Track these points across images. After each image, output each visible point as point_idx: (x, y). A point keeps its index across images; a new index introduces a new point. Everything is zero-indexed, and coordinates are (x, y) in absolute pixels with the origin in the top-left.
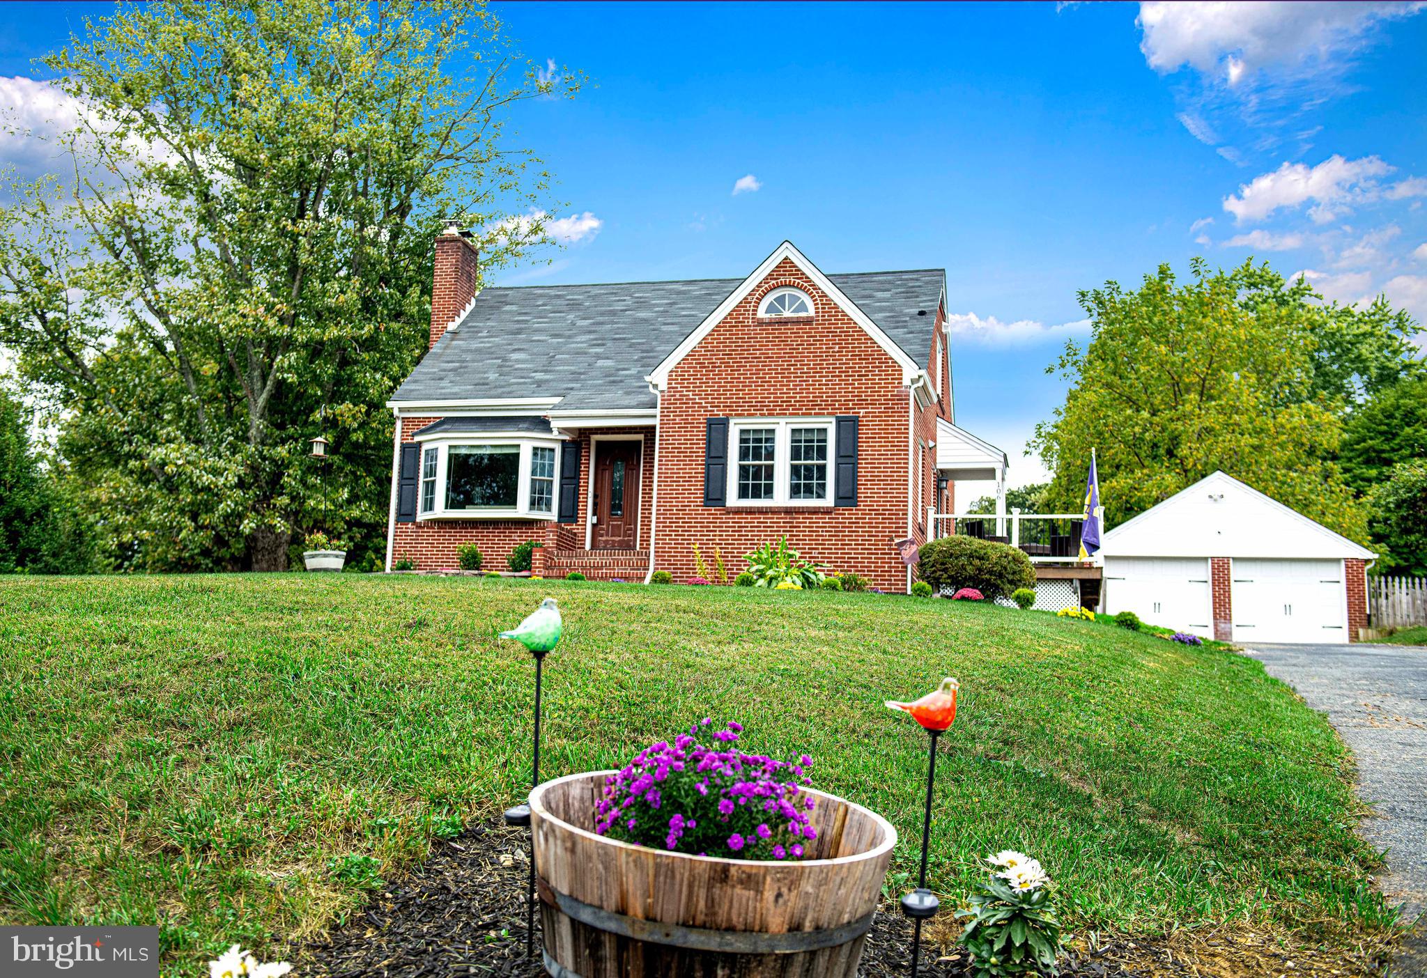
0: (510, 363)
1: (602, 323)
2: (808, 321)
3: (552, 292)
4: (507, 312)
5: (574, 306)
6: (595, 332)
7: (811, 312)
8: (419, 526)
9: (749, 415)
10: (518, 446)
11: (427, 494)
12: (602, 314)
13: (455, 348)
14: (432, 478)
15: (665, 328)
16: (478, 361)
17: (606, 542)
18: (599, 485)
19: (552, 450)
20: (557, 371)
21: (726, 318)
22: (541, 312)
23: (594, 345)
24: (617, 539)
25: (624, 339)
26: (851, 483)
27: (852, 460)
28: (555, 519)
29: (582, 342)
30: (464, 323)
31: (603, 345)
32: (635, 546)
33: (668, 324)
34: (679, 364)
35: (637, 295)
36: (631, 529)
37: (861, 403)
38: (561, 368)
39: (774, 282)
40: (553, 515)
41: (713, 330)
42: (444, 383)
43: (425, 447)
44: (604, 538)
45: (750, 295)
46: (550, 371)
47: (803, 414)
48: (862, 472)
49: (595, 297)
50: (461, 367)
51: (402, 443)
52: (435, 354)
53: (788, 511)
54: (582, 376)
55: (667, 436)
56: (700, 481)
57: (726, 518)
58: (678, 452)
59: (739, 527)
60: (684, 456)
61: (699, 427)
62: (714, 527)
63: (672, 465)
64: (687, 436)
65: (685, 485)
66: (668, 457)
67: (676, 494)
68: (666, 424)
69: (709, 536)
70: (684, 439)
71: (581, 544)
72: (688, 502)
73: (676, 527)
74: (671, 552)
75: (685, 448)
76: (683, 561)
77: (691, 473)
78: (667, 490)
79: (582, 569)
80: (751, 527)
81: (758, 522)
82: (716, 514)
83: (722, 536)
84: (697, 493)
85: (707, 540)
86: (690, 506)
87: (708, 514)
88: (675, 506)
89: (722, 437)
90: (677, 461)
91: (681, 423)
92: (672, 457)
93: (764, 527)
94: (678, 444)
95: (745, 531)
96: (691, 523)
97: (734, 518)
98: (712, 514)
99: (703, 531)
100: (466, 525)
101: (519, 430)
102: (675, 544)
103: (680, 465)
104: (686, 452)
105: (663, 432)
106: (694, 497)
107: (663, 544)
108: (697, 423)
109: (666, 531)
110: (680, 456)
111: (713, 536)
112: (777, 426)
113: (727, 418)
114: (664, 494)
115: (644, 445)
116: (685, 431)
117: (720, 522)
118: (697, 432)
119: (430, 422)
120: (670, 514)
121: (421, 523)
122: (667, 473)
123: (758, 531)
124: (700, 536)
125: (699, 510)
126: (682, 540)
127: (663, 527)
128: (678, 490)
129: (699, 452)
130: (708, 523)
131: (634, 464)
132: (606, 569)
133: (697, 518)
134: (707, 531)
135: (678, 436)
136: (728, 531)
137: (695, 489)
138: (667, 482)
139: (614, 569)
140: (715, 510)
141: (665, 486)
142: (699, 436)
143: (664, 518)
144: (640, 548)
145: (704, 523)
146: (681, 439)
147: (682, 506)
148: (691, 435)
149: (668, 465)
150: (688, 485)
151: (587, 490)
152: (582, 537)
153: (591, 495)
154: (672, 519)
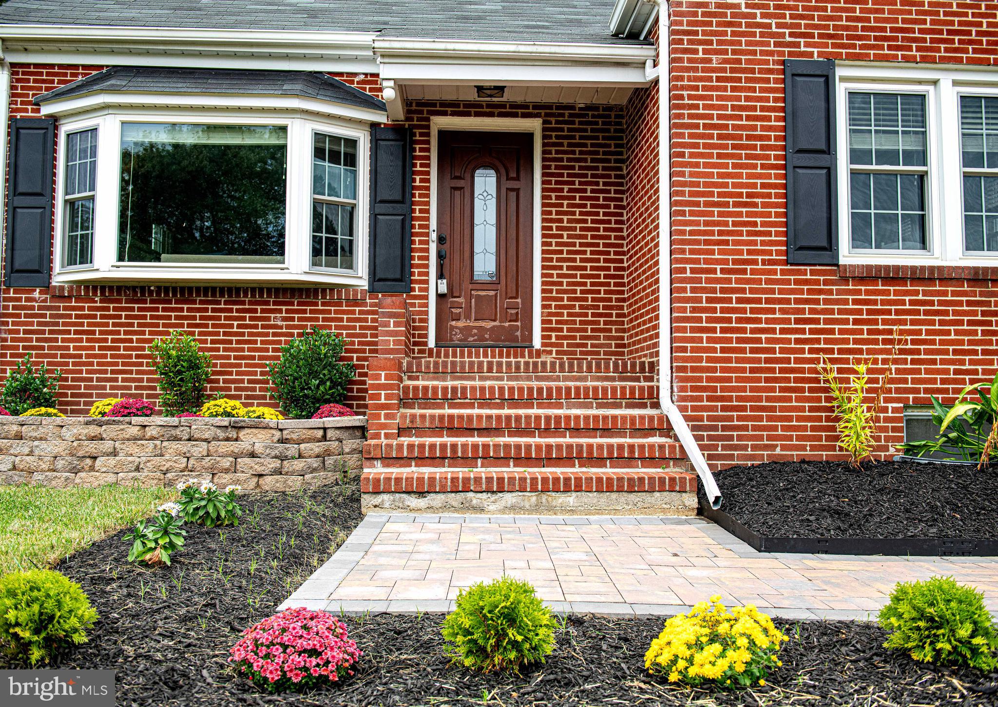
8: (60, 296)
9: (877, 57)
10: (284, 129)
11: (73, 227)
14: (86, 195)
17: (468, 329)
18: (447, 219)
19: (352, 143)
24: (489, 325)
28: (363, 284)
32: (531, 340)
36: (516, 307)
40: (358, 277)
43: (66, 128)
44: (460, 324)
51: (9, 118)
55: (690, 97)
56: (776, 205)
57: (839, 292)
58: (720, 137)
59: (869, 312)
60: (734, 147)
61: (768, 81)
62: (812, 311)
63: (706, 165)
64: (739, 99)
65: (740, 214)
66: (696, 146)
67: (720, 233)
68: (688, 69)
69: (803, 331)
70: (734, 108)
71: (420, 336)
72: (749, 252)
73: (723, 310)
74: (714, 370)
75: (735, 127)
76: (744, 389)
77: (754, 186)
78: (698, 223)
79: (481, 406)
80: (897, 312)
81: (912, 303)
82: (817, 282)
83: (832, 331)
84: (769, 234)
85: (797, 341)
86: (755, 262)
87: (797, 282)
88: (718, 262)
89: (823, 104)
90: (719, 156)
91: (724, 70)
92: (705, 146)
93: (926, 313)
94: (720, 117)
95: (885, 322)
96: (759, 301)
97: (859, 292)
98: (806, 282)
99: (788, 321)
100: (167, 294)
101: (285, 95)
102: (723, 350)
103: (726, 166)
104: (740, 137)
105: (683, 88)
106: (763, 243)
107: (693, 350)
108: (761, 71)
109: (700, 320)
110: (726, 147)
111: (812, 331)
112: (931, 88)
113: (830, 63)
114: (691, 233)
115: (544, 145)
116: (733, 89)
117: (826, 302)
118: (762, 90)
119: (76, 75)
120: (708, 280)
121: (62, 288)
122: (698, 184)
123: (913, 322)
124: (782, 331)
125: (775, 272)
126: (739, 340)
127: (694, 310)
128: (726, 224)
129: (768, 138)
130: (797, 301)
131: (517, 178)
132: (540, 406)
133: (773, 291)
134: (797, 321)
135: (719, 98)
136: (847, 321)
137: (764, 224)
138: (698, 204)
139: (559, 406)
140: (812, 273)
141: (692, 213)
142: (767, 99)
143: (693, 290)
144: (543, 345)
145: (788, 301)
146: (725, 108)
147: (735, 262)
148: (747, 99)
149: (697, 165)
150: (748, 214)
151: (427, 227)
152: (421, 321)
153: (434, 236)
154: (714, 291)
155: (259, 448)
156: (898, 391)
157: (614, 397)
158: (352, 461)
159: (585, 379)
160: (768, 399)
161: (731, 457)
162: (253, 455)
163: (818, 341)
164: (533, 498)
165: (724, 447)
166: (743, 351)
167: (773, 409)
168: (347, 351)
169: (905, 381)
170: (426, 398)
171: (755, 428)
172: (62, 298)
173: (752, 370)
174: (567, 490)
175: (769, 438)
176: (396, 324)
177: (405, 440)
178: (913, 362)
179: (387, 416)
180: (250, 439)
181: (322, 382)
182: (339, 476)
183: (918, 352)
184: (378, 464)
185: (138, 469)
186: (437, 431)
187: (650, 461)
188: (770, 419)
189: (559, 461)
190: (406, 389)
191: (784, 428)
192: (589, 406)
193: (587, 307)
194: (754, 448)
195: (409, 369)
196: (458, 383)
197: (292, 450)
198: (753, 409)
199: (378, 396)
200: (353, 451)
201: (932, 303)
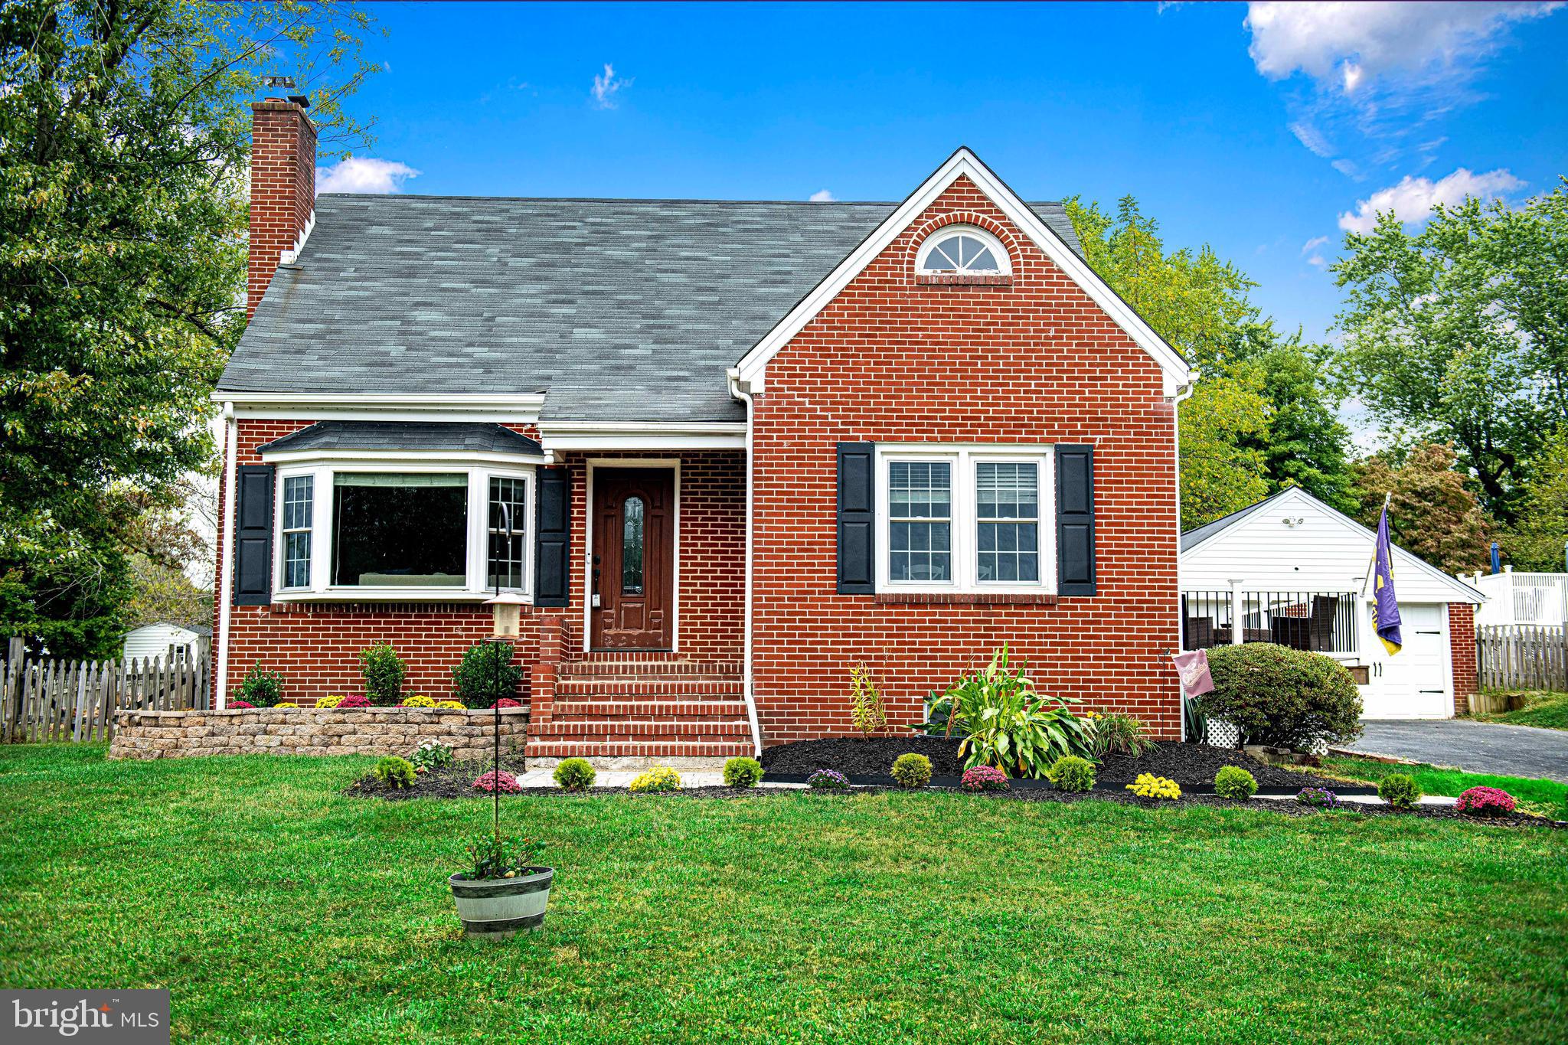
0: (419, 329)
1: (552, 265)
2: (1002, 285)
3: (444, 207)
4: (375, 237)
5: (492, 233)
6: (547, 278)
7: (1004, 267)
8: (278, 612)
9: (908, 439)
10: (466, 475)
11: (291, 556)
12: (546, 248)
13: (306, 297)
14: (303, 529)
15: (665, 278)
16: (358, 323)
17: (618, 637)
18: (601, 543)
19: (521, 483)
20: (511, 345)
21: (862, 274)
22: (437, 239)
23: (555, 302)
24: (636, 632)
25: (601, 293)
26: (1085, 558)
27: (1085, 519)
28: (530, 599)
29: (532, 296)
30: (304, 252)
31: (571, 302)
32: (670, 644)
33: (666, 271)
34: (785, 348)
35: (591, 220)
36: (659, 616)
37: (1097, 423)
38: (515, 340)
39: (943, 215)
40: (526, 594)
41: (841, 294)
42: (310, 360)
43: (282, 474)
44: (612, 632)
45: (902, 235)
46: (497, 345)
47: (1001, 440)
48: (1102, 538)
49: (522, 220)
50: (331, 332)
51: (238, 465)
52: (272, 304)
53: (982, 602)
54: (558, 356)
55: (767, 472)
56: (829, 550)
57: (876, 614)
58: (788, 501)
59: (898, 628)
60: (799, 508)
61: (825, 458)
62: (855, 628)
63: (778, 522)
64: (803, 472)
65: (802, 557)
66: (771, 507)
67: (788, 571)
68: (765, 451)
69: (848, 643)
70: (799, 479)
71: (577, 643)
72: (809, 585)
73: (789, 628)
74: (782, 672)
75: (800, 493)
76: (804, 686)
77: (813, 536)
78: (771, 564)
79: (615, 699)
80: (920, 629)
81: (931, 621)
82: (859, 607)
83: (870, 643)
84: (824, 571)
85: (844, 650)
86: (813, 592)
87: (844, 607)
88: (786, 592)
89: (865, 475)
90: (788, 515)
91: (792, 451)
92: (778, 507)
93: (942, 629)
94: (788, 486)
95: (910, 636)
96: (816, 621)
97: (891, 614)
98: (851, 607)
99: (837, 636)
100: (367, 610)
101: (467, 449)
102: (789, 657)
103: (792, 522)
104: (803, 501)
105: (761, 465)
106: (819, 578)
107: (767, 657)
108: (820, 451)
109: (772, 635)
110: (792, 508)
111: (855, 643)
112: (954, 458)
113: (872, 446)
114: (767, 571)
115: (682, 481)
116: (799, 465)
117: (866, 621)
118: (820, 465)
119: (291, 428)
120: (779, 606)
121: (281, 606)
122: (771, 536)
123: (931, 636)
124: (833, 643)
125: (827, 600)
126: (801, 650)
127: (767, 628)
128: (792, 564)
129: (824, 501)
130: (844, 621)
131: (661, 508)
132: (659, 699)
133: (826, 614)
134: (844, 635)
135: (788, 472)
136: (881, 636)
137: (820, 564)
138: (771, 550)
139: (673, 699)
140: (856, 600)
141: (767, 557)
142: (824, 472)
143: (767, 613)
144: (680, 649)
145: (837, 621)
146: (792, 479)
147: (798, 592)
148: (809, 472)
149: (771, 522)
150: (809, 557)
151: (583, 551)
152: (578, 630)
153: (589, 559)
154: (783, 614)
155: (454, 729)
156: (919, 686)
157: (714, 691)
158: (519, 739)
159: (697, 678)
160: (822, 693)
161: (794, 735)
162: (449, 734)
163: (859, 650)
164: (642, 760)
165: (789, 728)
166: (804, 657)
167: (825, 700)
168: (517, 656)
169: (925, 679)
170: (574, 693)
171: (811, 714)
172: (280, 614)
173: (810, 672)
174: (665, 755)
175: (823, 721)
176: (554, 638)
177: (557, 723)
178: (931, 665)
179: (545, 706)
180: (449, 723)
181: (496, 682)
182: (510, 749)
183: (935, 658)
184: (537, 739)
185: (371, 743)
186: (580, 717)
187: (729, 737)
188: (823, 707)
189: (664, 737)
190: (559, 687)
191: (834, 714)
192: (695, 699)
193: (717, 618)
194: (811, 728)
195: (563, 671)
196: (599, 682)
197: (477, 730)
198: (810, 700)
199: (538, 692)
200: (520, 732)
201: (946, 621)
